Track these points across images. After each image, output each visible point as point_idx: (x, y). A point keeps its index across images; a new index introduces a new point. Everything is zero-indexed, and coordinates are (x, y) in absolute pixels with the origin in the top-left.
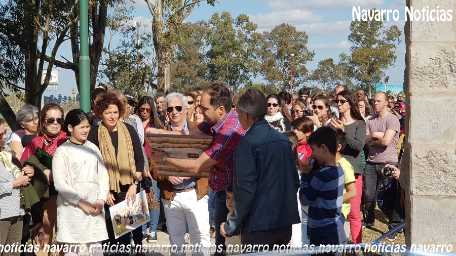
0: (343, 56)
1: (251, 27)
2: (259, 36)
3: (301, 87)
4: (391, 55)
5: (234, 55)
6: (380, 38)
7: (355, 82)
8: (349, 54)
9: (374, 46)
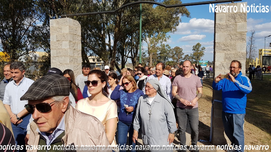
0: (191, 54)
1: (169, 48)
2: (171, 50)
3: (181, 61)
4: (203, 54)
5: (165, 54)
6: (200, 50)
7: (194, 60)
8: (193, 54)
9: (199, 52)
